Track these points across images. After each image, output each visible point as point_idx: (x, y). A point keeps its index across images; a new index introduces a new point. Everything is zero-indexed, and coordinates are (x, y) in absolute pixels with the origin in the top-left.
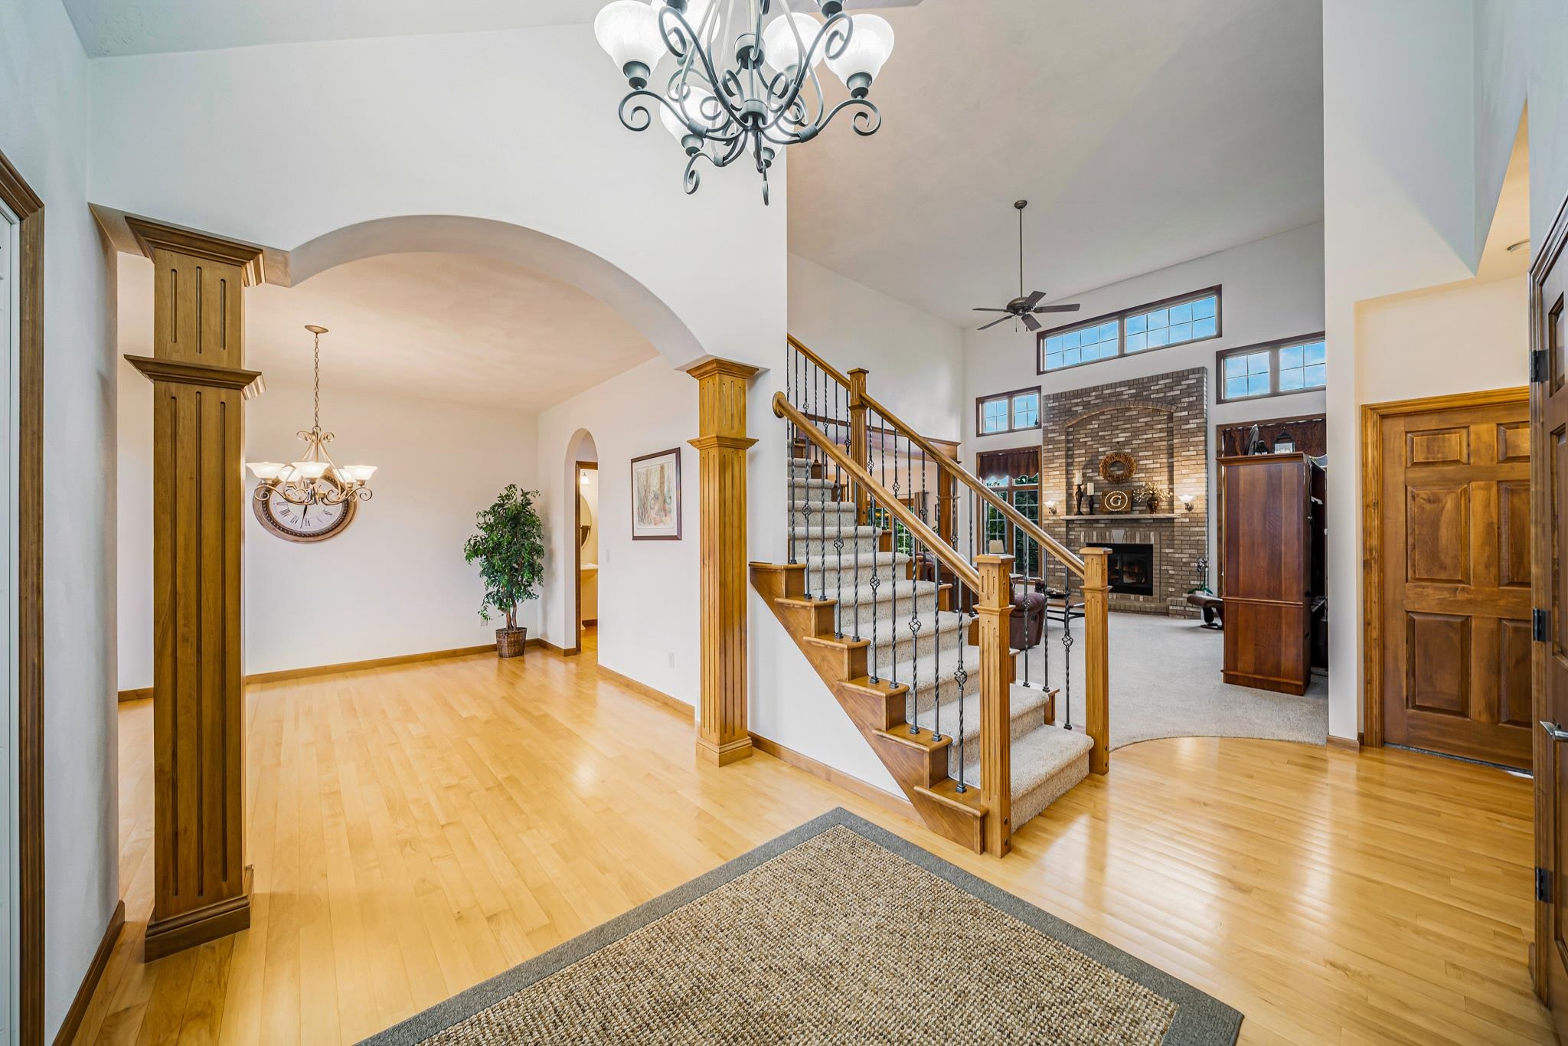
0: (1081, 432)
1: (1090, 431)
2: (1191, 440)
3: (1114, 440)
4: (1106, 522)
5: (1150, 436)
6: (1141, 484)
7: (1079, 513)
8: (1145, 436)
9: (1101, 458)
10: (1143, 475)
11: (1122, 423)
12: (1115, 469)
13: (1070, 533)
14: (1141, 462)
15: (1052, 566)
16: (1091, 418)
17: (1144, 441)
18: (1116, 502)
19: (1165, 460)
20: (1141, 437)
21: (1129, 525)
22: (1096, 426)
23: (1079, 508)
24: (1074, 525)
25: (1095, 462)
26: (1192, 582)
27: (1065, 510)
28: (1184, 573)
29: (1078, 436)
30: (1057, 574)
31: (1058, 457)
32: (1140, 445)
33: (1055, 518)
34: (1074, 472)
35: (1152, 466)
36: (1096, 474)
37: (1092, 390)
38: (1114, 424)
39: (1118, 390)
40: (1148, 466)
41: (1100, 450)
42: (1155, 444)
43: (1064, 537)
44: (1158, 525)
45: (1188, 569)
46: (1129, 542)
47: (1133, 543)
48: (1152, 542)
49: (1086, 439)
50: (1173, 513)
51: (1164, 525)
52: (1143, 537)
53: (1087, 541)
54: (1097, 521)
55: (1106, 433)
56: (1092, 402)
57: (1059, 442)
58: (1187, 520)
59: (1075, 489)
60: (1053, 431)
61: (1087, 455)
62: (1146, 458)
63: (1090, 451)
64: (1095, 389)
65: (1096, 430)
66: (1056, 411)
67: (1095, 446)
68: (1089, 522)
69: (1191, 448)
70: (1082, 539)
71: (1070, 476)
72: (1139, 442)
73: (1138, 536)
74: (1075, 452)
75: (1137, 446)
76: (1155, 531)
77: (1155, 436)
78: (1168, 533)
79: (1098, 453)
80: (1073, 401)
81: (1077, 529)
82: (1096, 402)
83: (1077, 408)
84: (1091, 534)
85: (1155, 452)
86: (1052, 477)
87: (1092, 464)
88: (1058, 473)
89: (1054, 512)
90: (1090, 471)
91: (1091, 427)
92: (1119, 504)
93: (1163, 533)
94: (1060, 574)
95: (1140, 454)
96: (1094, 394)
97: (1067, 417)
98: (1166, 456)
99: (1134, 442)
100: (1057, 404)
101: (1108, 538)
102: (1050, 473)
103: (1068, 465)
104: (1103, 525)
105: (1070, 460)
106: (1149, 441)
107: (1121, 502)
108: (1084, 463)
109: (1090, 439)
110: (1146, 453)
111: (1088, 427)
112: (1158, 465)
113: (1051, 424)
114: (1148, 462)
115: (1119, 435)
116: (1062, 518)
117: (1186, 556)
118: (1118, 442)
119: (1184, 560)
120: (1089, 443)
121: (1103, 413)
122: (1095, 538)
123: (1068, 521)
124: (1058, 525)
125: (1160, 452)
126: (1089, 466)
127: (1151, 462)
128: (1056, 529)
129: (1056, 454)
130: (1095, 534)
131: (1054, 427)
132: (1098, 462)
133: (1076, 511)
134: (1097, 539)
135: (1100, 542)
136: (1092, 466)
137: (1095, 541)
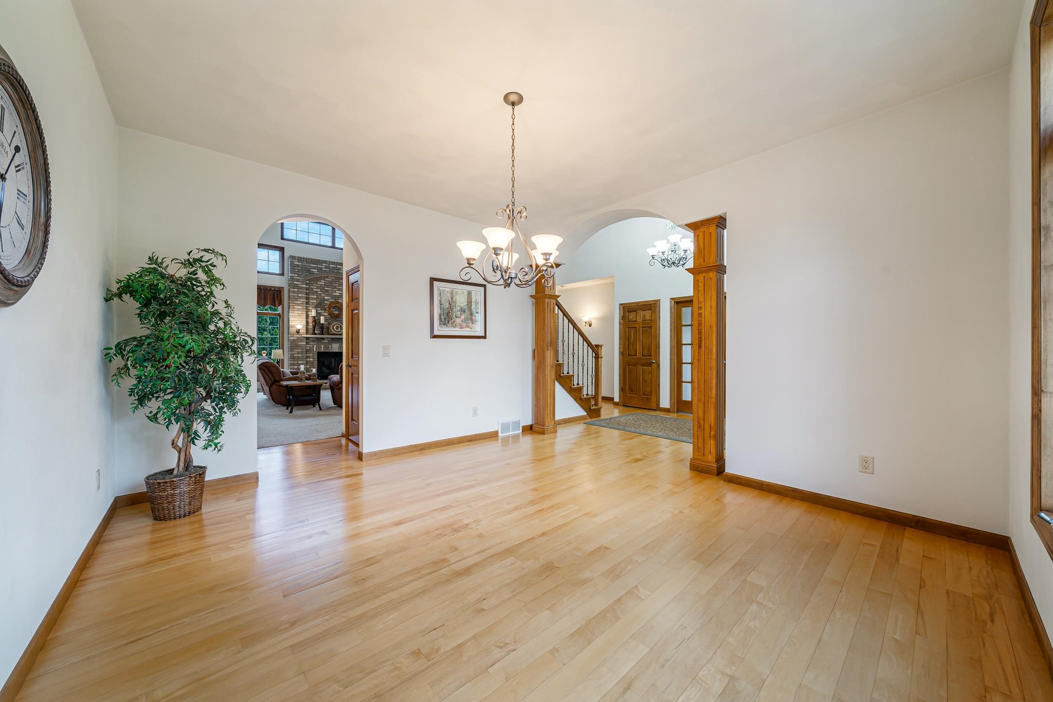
0: (314, 285)
1: (320, 286)
3: (333, 294)
4: (329, 339)
7: (314, 333)
9: (326, 302)
11: (337, 285)
12: (334, 310)
13: (307, 346)
16: (320, 279)
18: (337, 328)
22: (323, 284)
23: (314, 330)
24: (310, 342)
27: (305, 331)
29: (312, 287)
31: (300, 297)
33: (298, 336)
34: (311, 308)
36: (323, 312)
37: (323, 262)
38: (333, 285)
39: (338, 266)
41: (326, 298)
43: (304, 348)
49: (317, 290)
53: (318, 351)
54: (323, 339)
55: (329, 289)
56: (323, 269)
57: (302, 288)
59: (311, 320)
60: (298, 280)
61: (318, 299)
63: (320, 297)
64: (325, 262)
65: (323, 286)
66: (299, 268)
67: (322, 295)
68: (319, 339)
70: (315, 349)
71: (308, 311)
74: (310, 296)
79: (324, 300)
80: (311, 265)
81: (312, 344)
82: (326, 270)
83: (314, 270)
84: (320, 347)
86: (296, 310)
87: (321, 305)
88: (301, 307)
89: (298, 332)
90: (320, 309)
91: (321, 283)
92: (339, 330)
96: (324, 264)
97: (307, 274)
100: (300, 264)
101: (330, 348)
102: (295, 307)
103: (307, 303)
104: (327, 342)
105: (308, 301)
108: (316, 304)
109: (319, 290)
111: (318, 283)
113: (296, 275)
115: (337, 292)
116: (303, 336)
118: (335, 296)
120: (319, 293)
121: (327, 277)
122: (323, 349)
123: (307, 338)
124: (300, 341)
126: (319, 306)
128: (299, 343)
129: (300, 295)
130: (323, 346)
131: (298, 278)
132: (324, 304)
133: (311, 331)
134: (324, 349)
135: (325, 351)
136: (321, 307)
137: (322, 350)
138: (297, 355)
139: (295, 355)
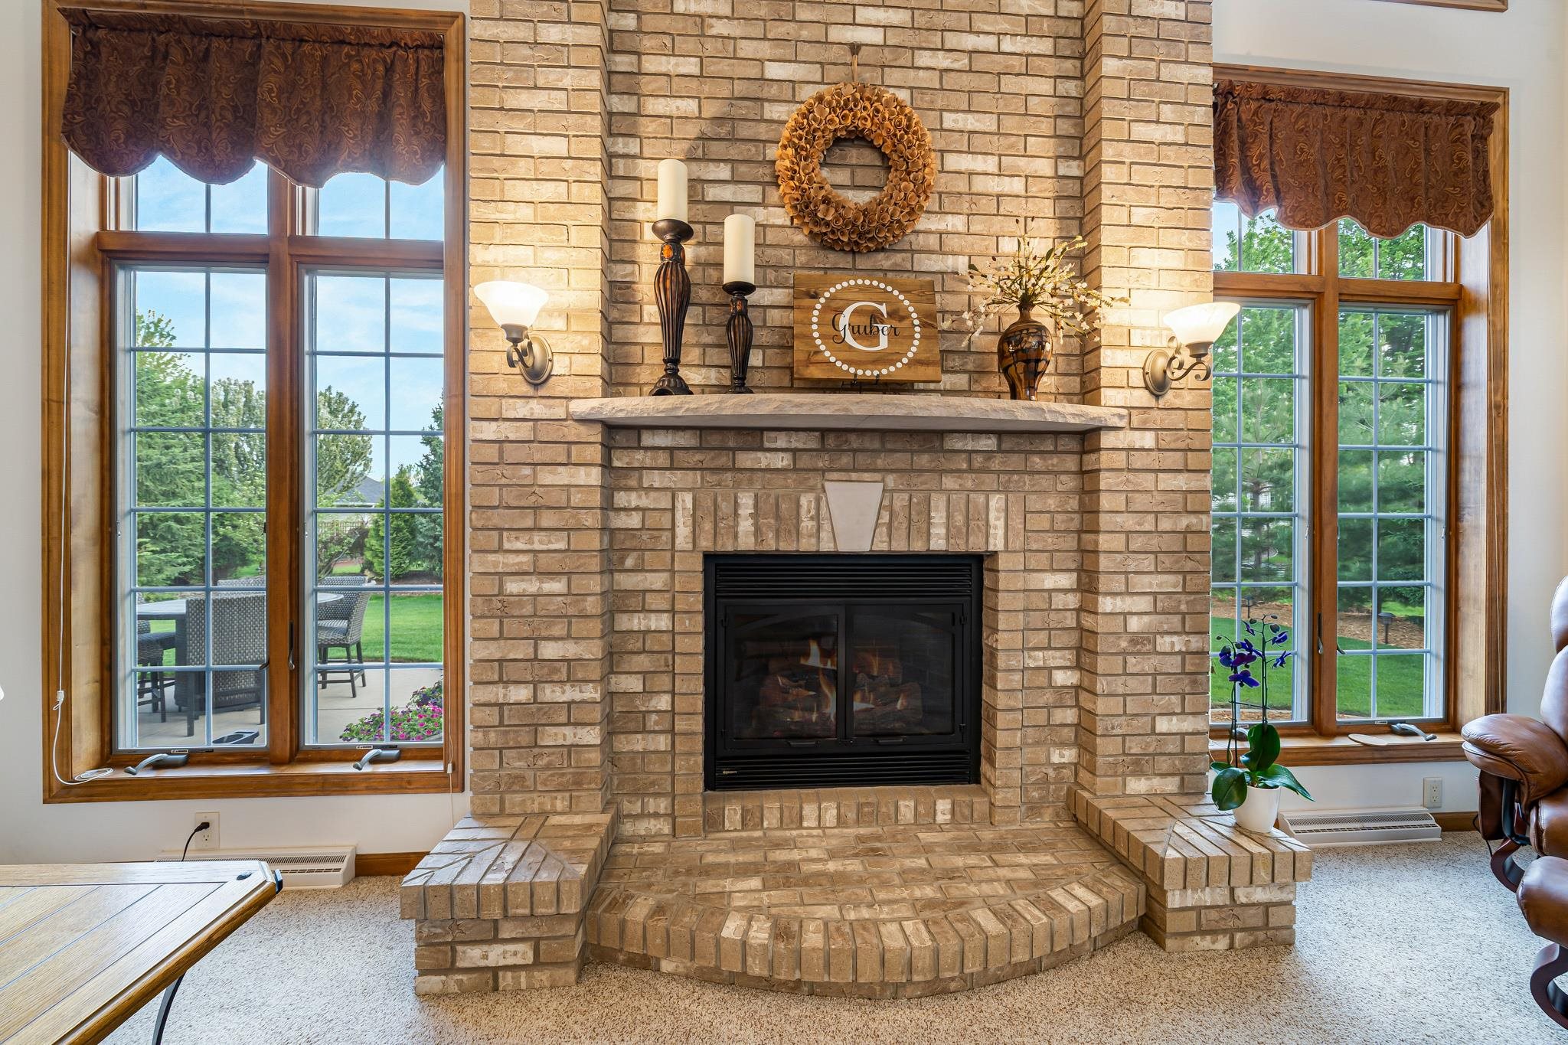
2: (1168, 72)
3: (837, 34)
5: (988, 43)
6: (949, 263)
7: (673, 385)
8: (970, 42)
9: (774, 111)
10: (957, 223)
12: (842, 176)
13: (621, 499)
14: (953, 162)
15: (522, 693)
17: (963, 62)
18: (866, 331)
19: (1045, 167)
20: (952, 40)
21: (900, 460)
23: (673, 361)
24: (639, 458)
25: (745, 131)
26: (1163, 725)
27: (596, 365)
28: (1134, 684)
30: (553, 736)
32: (950, 81)
33: (537, 408)
34: (643, 168)
35: (994, 185)
40: (980, 184)
41: (774, 71)
42: (1009, 84)
43: (591, 520)
44: (1015, 461)
45: (1149, 664)
46: (900, 546)
47: (918, 546)
48: (997, 543)
50: (1096, 402)
51: (1037, 461)
52: (959, 519)
53: (706, 544)
58: (1148, 440)
59: (650, 255)
61: (708, 88)
62: (970, 139)
63: (724, 67)
67: (747, 49)
68: (714, 440)
69: (1167, 112)
70: (683, 531)
71: (621, 189)
72: (943, 61)
73: (938, 517)
74: (650, 64)
75: (931, 80)
76: (1006, 491)
77: (1007, 45)
78: (1052, 503)
79: (762, 87)
81: (656, 479)
84: (725, 508)
85: (1010, 124)
87: (732, 139)
88: (559, 146)
89: (537, 377)
90: (723, 172)
92: (884, 342)
93: (1034, 503)
94: (569, 735)
95: (950, 120)
98: (1049, 146)
99: (924, 59)
101: (807, 524)
103: (615, 125)
104: (781, 461)
105: (618, 104)
106: (981, 63)
107: (894, 332)
108: (692, 130)
110: (971, 122)
112: (1017, 186)
114: (978, 163)
116: (580, 407)
117: (1144, 604)
118: (855, 48)
119: (1135, 624)
120: (720, 28)
122: (746, 526)
124: (558, 453)
125: (1029, 126)
126: (717, 149)
127: (990, 164)
128: (546, 477)
130: (746, 501)
132: (762, 131)
133: (652, 370)
134: (758, 531)
135: (770, 545)
136: (735, 152)
137: (746, 542)
138: (531, 586)
139: (513, 586)
